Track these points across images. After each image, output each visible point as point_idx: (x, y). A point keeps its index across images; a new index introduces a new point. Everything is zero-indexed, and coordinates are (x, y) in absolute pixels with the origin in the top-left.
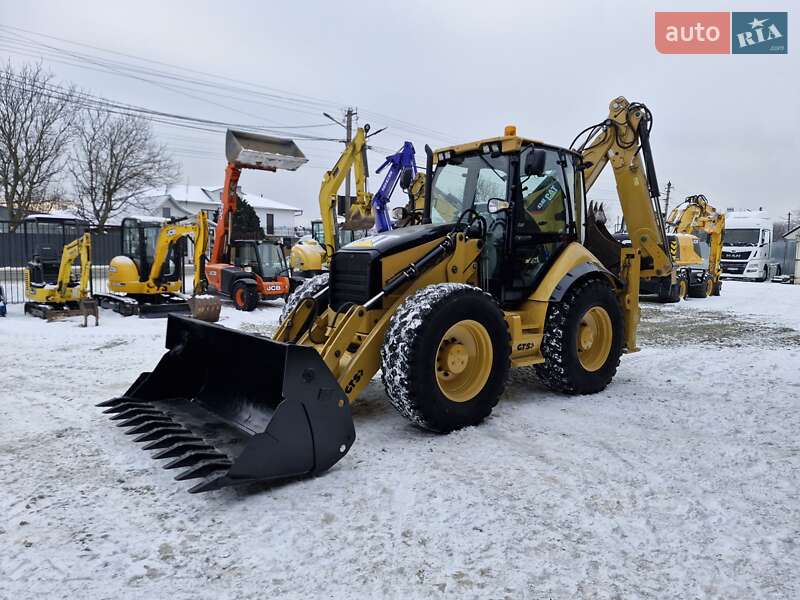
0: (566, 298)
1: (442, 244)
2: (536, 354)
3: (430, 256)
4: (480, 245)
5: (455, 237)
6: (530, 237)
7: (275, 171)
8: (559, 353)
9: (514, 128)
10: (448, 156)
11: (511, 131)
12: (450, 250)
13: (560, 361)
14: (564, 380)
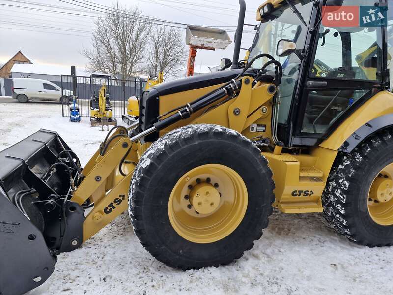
2: (316, 201)
5: (241, 80)
7: (214, 50)
8: (343, 205)
13: (343, 212)
14: (347, 231)
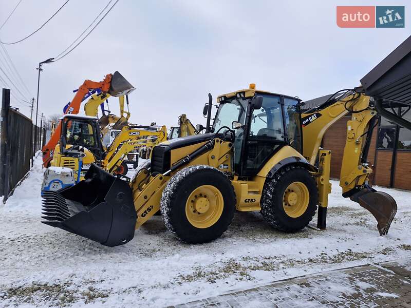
0: (275, 177)
1: (206, 144)
2: (257, 205)
3: (199, 150)
4: (230, 145)
5: (214, 141)
6: (256, 142)
9: (255, 85)
10: (223, 99)
11: (252, 86)
12: (211, 147)
